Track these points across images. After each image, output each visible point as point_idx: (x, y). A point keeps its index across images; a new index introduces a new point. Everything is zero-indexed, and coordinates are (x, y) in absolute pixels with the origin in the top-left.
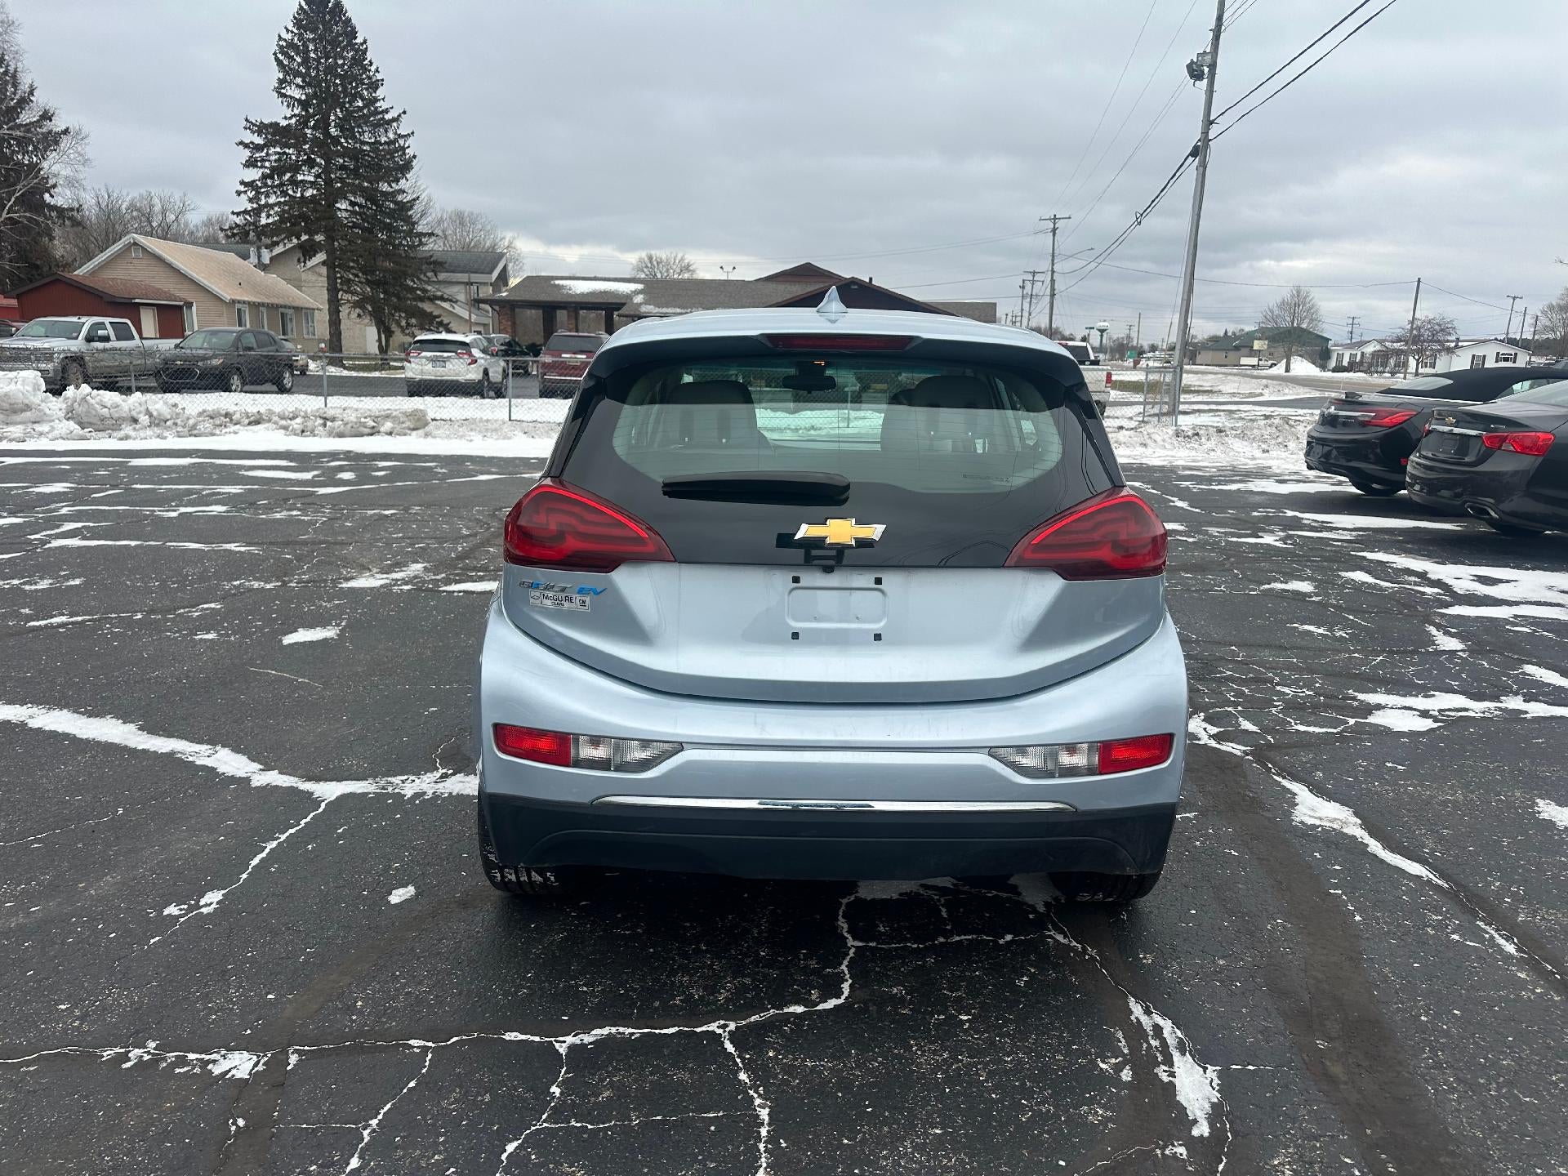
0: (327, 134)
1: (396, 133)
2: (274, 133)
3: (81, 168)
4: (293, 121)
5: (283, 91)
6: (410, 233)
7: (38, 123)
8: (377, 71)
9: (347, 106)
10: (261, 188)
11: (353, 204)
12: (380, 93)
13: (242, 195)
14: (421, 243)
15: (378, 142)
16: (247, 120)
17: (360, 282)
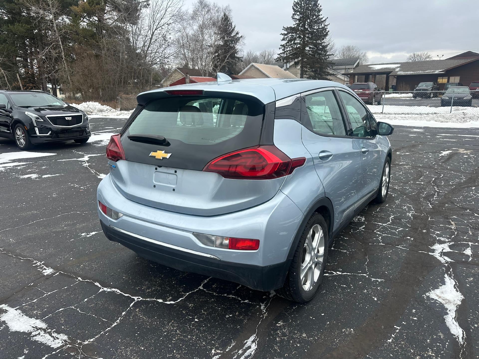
0: (305, 28)
1: (324, 25)
2: (290, 30)
3: (243, 46)
4: (296, 25)
5: (294, 17)
6: (325, 55)
7: (235, 35)
8: (321, 6)
9: (311, 18)
10: (285, 46)
11: (310, 48)
12: (321, 13)
13: (281, 49)
14: (329, 58)
15: (319, 28)
16: (283, 27)
17: (310, 71)
